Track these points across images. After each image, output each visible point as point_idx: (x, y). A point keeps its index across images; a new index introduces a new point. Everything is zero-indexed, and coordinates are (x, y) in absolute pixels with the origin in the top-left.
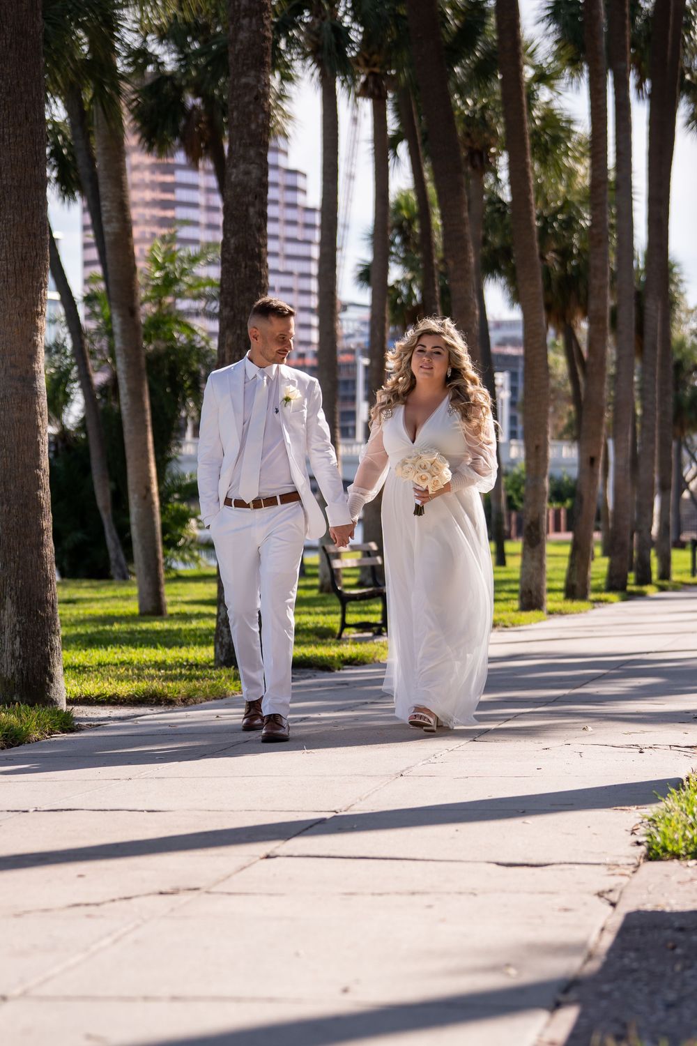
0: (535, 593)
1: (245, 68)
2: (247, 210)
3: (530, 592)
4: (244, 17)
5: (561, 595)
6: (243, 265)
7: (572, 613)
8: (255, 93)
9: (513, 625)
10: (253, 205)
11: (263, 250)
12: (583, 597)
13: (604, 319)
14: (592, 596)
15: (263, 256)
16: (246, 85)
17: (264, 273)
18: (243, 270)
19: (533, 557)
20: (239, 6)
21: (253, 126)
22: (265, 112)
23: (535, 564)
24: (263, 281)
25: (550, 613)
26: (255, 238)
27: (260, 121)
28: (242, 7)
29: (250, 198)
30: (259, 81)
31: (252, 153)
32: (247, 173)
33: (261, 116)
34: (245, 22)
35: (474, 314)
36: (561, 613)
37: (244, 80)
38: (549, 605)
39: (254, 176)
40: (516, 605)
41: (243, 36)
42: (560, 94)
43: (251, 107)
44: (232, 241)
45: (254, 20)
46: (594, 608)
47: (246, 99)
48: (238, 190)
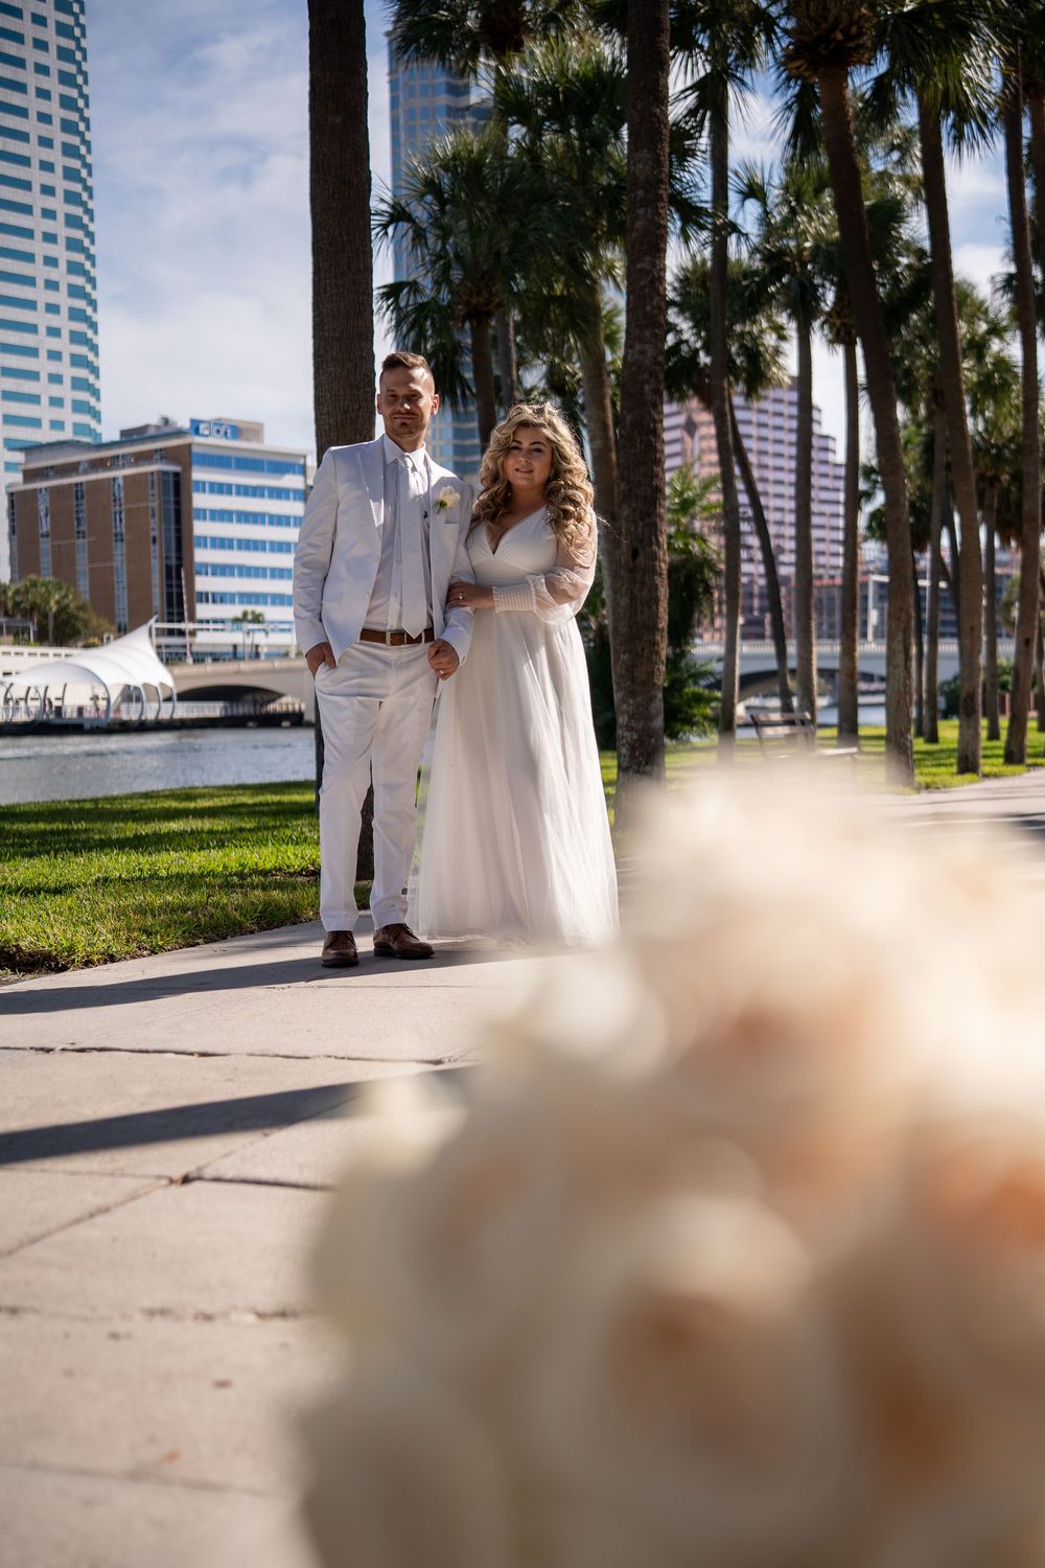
0: (971, 758)
1: (641, 254)
2: (642, 388)
3: (967, 757)
4: (640, 207)
5: (1001, 760)
6: (638, 440)
7: (1006, 776)
8: (649, 278)
9: (945, 786)
10: (649, 383)
11: (659, 425)
12: (1020, 761)
13: (1036, 517)
14: (1029, 761)
15: (658, 431)
16: (641, 270)
17: (659, 447)
18: (638, 445)
19: (968, 727)
20: (635, 197)
21: (648, 308)
22: (660, 295)
23: (971, 732)
24: (658, 456)
25: (986, 776)
26: (650, 414)
27: (655, 303)
28: (638, 198)
29: (646, 376)
30: (654, 265)
31: (647, 333)
32: (643, 352)
33: (656, 299)
34: (641, 211)
35: (904, 505)
36: (996, 776)
37: (639, 266)
38: (986, 769)
39: (649, 355)
40: (954, 769)
41: (639, 224)
42: (1008, 344)
43: (647, 290)
44: (628, 417)
45: (649, 210)
46: (1029, 771)
47: (642, 283)
48: (634, 368)
